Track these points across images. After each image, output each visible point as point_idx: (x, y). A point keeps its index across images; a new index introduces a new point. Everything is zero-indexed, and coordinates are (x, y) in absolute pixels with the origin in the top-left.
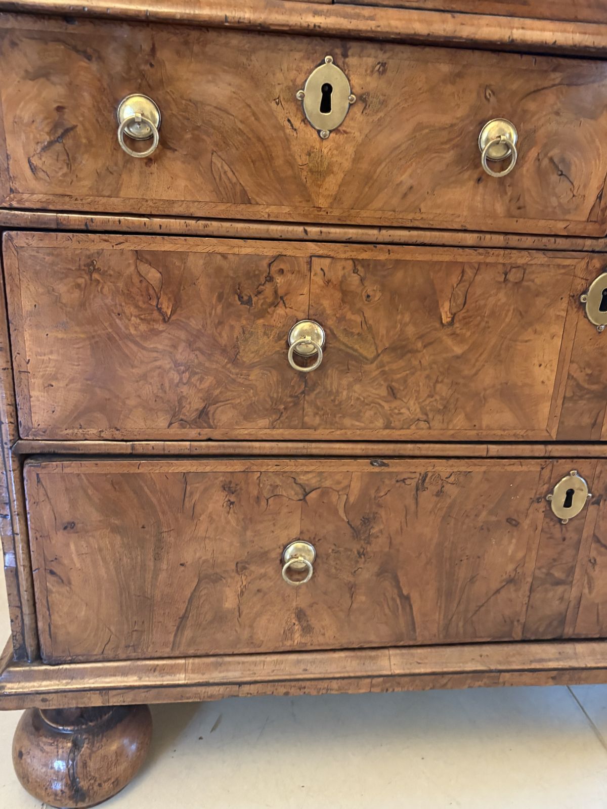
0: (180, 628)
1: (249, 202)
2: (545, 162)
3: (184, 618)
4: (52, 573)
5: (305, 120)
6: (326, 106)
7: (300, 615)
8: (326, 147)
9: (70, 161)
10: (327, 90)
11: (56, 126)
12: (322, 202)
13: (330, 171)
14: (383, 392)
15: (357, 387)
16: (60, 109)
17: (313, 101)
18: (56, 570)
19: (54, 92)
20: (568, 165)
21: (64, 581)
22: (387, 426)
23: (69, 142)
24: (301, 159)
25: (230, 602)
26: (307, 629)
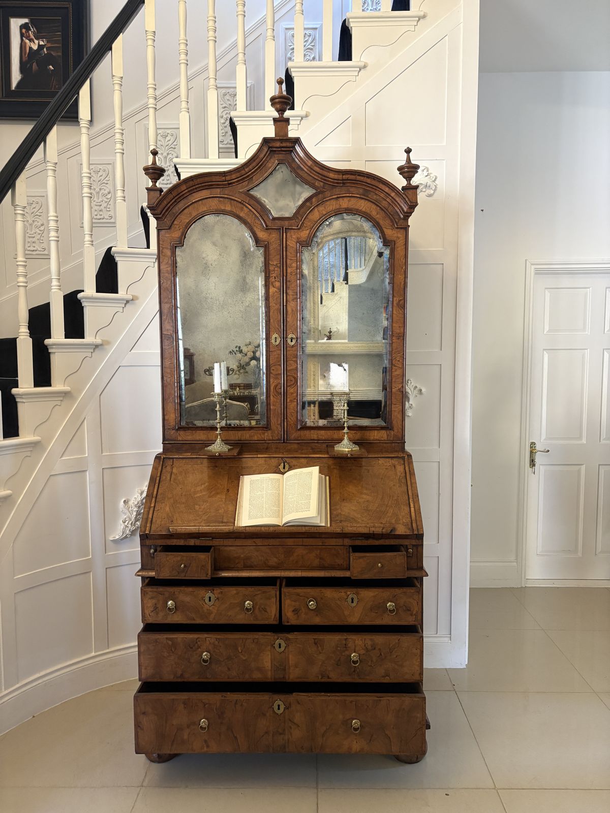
0: (172, 745)
1: (194, 620)
2: (261, 609)
3: (173, 741)
4: (139, 726)
5: (206, 603)
6: (210, 600)
7: (206, 741)
8: (211, 608)
9: (157, 614)
10: (210, 598)
11: (154, 607)
12: (211, 620)
13: (212, 613)
14: (227, 669)
15: (220, 668)
16: (156, 604)
17: (207, 600)
18: (140, 725)
19: (154, 601)
20: (266, 609)
21: (142, 729)
22: (228, 678)
23: (157, 610)
24: (206, 611)
25: (186, 737)
26: (208, 746)
